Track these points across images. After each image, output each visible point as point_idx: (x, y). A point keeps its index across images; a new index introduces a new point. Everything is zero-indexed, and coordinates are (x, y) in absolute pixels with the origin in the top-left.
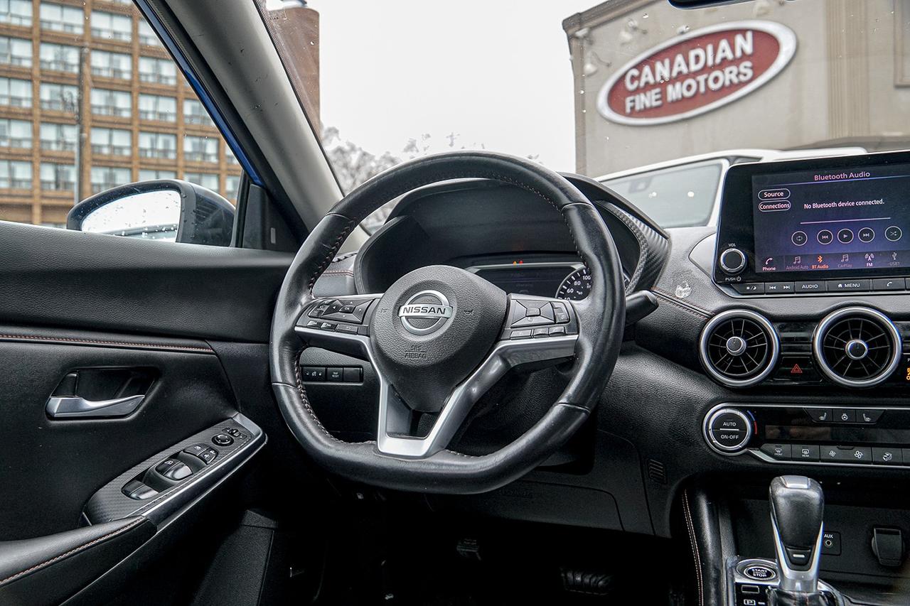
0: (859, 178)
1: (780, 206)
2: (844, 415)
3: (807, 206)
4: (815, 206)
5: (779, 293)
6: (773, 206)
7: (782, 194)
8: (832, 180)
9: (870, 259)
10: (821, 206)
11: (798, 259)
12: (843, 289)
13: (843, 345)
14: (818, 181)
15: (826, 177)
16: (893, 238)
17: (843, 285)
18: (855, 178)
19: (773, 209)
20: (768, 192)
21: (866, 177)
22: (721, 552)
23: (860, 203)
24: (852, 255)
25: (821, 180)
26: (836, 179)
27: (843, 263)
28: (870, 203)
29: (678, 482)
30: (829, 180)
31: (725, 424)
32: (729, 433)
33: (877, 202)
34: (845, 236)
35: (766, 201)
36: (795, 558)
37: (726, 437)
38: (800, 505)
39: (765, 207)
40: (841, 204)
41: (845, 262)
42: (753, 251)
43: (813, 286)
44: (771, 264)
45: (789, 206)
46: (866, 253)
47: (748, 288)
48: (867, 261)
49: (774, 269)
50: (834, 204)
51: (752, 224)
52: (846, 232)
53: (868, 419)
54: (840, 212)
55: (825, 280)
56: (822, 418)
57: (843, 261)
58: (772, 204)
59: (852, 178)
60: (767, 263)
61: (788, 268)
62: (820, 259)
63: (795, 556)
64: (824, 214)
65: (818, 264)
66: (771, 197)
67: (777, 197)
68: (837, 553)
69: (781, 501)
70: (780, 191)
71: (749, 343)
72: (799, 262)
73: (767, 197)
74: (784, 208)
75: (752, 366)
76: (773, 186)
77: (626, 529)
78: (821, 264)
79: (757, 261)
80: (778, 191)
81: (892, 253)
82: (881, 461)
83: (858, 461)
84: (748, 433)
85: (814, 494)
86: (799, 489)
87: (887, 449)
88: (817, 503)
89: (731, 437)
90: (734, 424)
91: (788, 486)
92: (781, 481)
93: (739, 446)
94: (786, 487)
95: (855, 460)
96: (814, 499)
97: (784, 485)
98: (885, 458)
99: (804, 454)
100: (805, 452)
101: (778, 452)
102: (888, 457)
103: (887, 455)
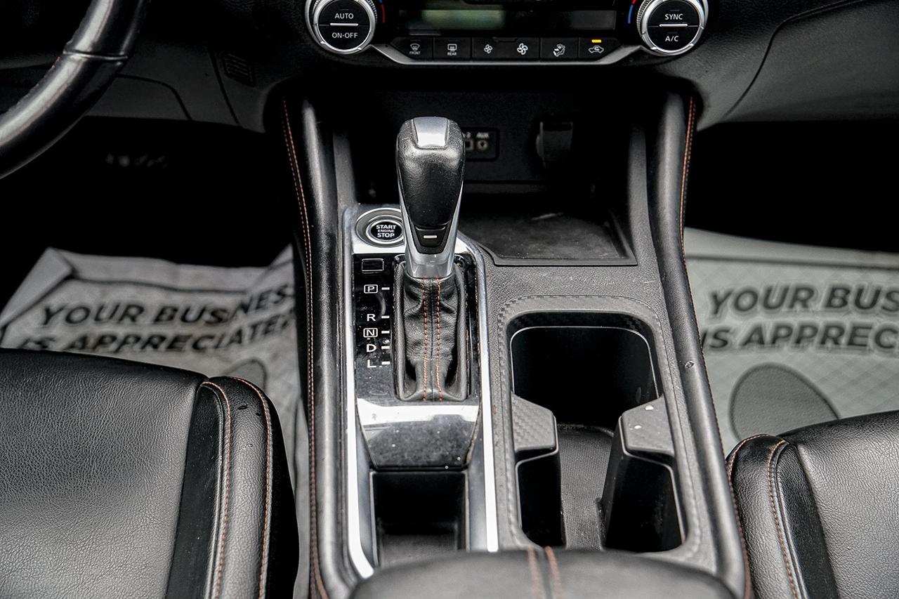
22: (336, 197)
29: (273, 84)
31: (337, 16)
32: (343, 30)
36: (426, 239)
37: (339, 35)
38: (433, 168)
63: (425, 237)
68: (494, 156)
69: (411, 166)
77: (194, 118)
82: (550, 56)
83: (521, 58)
84: (372, 30)
85: (452, 154)
86: (433, 149)
87: (559, 39)
88: (455, 164)
89: (347, 35)
90: (351, 16)
91: (420, 144)
92: (412, 132)
93: (358, 48)
94: (417, 147)
95: (517, 57)
96: (451, 160)
97: (415, 143)
98: (556, 52)
99: (449, 51)
100: (452, 49)
101: (415, 49)
102: (560, 50)
103: (560, 47)
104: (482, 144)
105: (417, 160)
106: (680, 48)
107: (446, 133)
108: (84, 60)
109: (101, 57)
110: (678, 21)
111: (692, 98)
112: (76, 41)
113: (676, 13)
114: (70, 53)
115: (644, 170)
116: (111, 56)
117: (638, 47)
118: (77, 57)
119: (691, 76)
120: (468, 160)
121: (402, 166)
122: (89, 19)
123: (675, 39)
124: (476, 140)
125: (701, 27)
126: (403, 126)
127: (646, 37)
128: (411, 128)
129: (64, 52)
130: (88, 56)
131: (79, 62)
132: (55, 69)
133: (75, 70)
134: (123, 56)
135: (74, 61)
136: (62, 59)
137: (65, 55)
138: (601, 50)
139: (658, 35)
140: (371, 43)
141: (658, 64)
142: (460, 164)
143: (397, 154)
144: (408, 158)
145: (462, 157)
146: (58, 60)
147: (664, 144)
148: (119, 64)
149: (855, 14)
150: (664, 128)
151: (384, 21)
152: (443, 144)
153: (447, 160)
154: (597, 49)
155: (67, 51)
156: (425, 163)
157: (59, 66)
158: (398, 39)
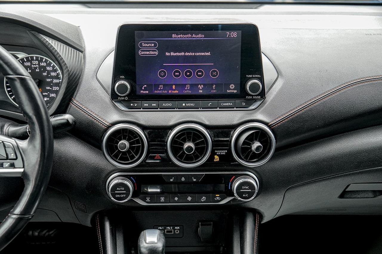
0: (198, 38)
1: (151, 53)
2: (183, 178)
3: (167, 54)
4: (172, 54)
5: (150, 109)
6: (148, 53)
7: (153, 45)
8: (183, 38)
9: (201, 88)
10: (176, 54)
11: (161, 87)
12: (185, 107)
13: (183, 145)
14: (175, 38)
15: (179, 36)
16: (214, 76)
17: (185, 104)
18: (196, 38)
19: (147, 54)
20: (145, 43)
21: (202, 38)
23: (198, 54)
24: (192, 85)
25: (176, 38)
26: (185, 38)
27: (186, 90)
28: (203, 54)
30: (181, 38)
31: (118, 189)
32: (120, 194)
33: (207, 54)
34: (188, 74)
35: (143, 49)
37: (118, 196)
38: (152, 251)
39: (143, 53)
40: (187, 54)
41: (187, 89)
42: (135, 82)
43: (169, 105)
44: (145, 90)
45: (157, 53)
46: (199, 84)
47: (132, 105)
48: (199, 89)
49: (147, 92)
50: (183, 54)
51: (134, 65)
52: (189, 71)
53: (195, 180)
54: (186, 59)
55: (176, 101)
56: (171, 180)
57: (186, 88)
58: (147, 51)
59: (194, 37)
60: (143, 88)
61: (155, 92)
62: (174, 86)
64: (176, 59)
65: (172, 90)
66: (146, 47)
67: (150, 47)
68: (182, 236)
70: (152, 43)
71: (131, 144)
72: (162, 88)
73: (144, 47)
74: (154, 54)
75: (132, 157)
76: (148, 39)
77: (63, 221)
78: (174, 90)
79: (138, 88)
80: (150, 43)
81: (213, 85)
82: (200, 201)
83: (189, 202)
84: (131, 194)
85: (160, 245)
86: (152, 244)
87: (203, 195)
88: (161, 249)
89: (122, 196)
90: (123, 189)
91: (147, 242)
92: (144, 236)
93: (126, 200)
94: (146, 243)
95: (187, 202)
96: (159, 248)
97: (145, 241)
98: (202, 200)
99: (161, 200)
100: (162, 199)
101: (148, 199)
102: (204, 199)
103: (204, 198)
104: (177, 231)
105: (146, 248)
106: (248, 199)
107: (158, 236)
108: (17, 217)
109: (23, 216)
110: (247, 189)
111: (257, 214)
112: (14, 211)
113: (246, 186)
114: (11, 215)
115: (239, 244)
116: (27, 215)
117: (234, 197)
118: (14, 216)
119: (256, 207)
120: (166, 247)
121: (140, 250)
122: (20, 202)
123: (247, 195)
124: (175, 230)
125: (256, 191)
126: (141, 233)
127: (235, 195)
128: (144, 234)
129: (9, 215)
130: (18, 216)
131: (14, 218)
132: (5, 221)
133: (13, 221)
134: (32, 214)
135: (12, 218)
136: (8, 217)
137: (9, 216)
138: (219, 199)
139: (240, 194)
140: (132, 197)
141: (242, 203)
142: (163, 249)
143: (138, 245)
144: (143, 247)
145: (163, 246)
146: (7, 217)
147: (246, 234)
148: (30, 217)
149: (315, 185)
150: (246, 228)
151: (136, 189)
152: (156, 241)
153: (157, 248)
154: (218, 198)
155: (10, 214)
156: (149, 250)
157: (7, 220)
158: (141, 196)
